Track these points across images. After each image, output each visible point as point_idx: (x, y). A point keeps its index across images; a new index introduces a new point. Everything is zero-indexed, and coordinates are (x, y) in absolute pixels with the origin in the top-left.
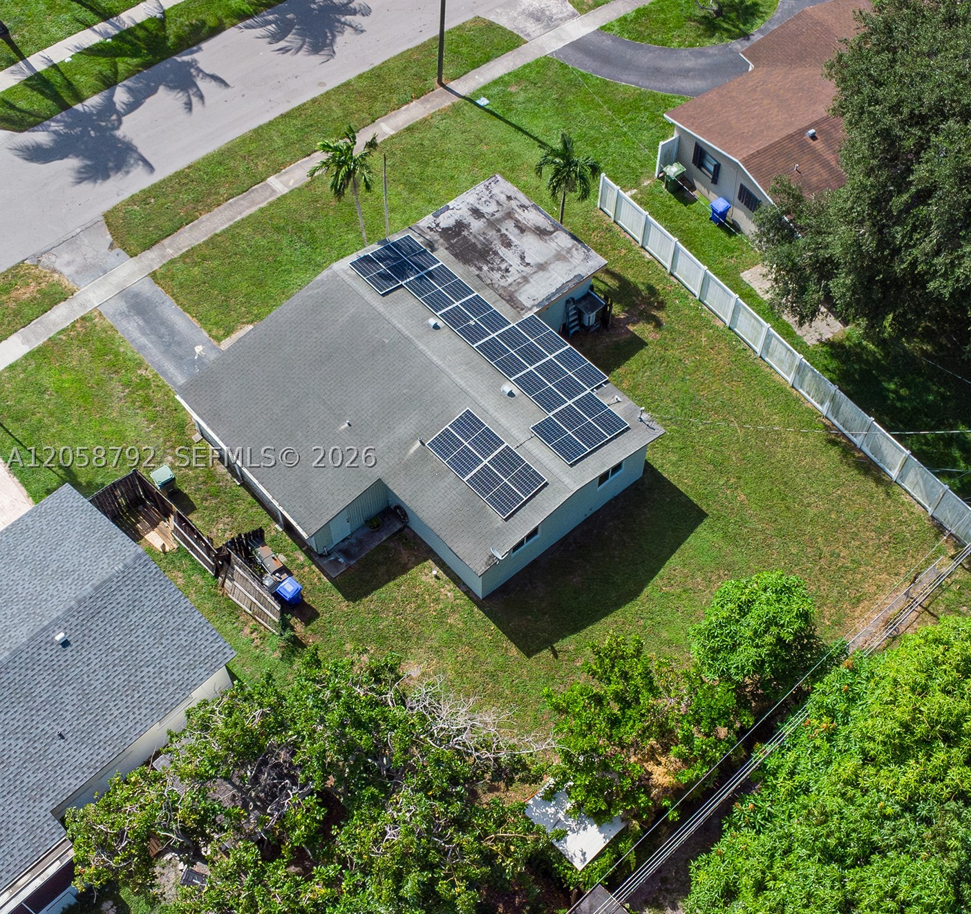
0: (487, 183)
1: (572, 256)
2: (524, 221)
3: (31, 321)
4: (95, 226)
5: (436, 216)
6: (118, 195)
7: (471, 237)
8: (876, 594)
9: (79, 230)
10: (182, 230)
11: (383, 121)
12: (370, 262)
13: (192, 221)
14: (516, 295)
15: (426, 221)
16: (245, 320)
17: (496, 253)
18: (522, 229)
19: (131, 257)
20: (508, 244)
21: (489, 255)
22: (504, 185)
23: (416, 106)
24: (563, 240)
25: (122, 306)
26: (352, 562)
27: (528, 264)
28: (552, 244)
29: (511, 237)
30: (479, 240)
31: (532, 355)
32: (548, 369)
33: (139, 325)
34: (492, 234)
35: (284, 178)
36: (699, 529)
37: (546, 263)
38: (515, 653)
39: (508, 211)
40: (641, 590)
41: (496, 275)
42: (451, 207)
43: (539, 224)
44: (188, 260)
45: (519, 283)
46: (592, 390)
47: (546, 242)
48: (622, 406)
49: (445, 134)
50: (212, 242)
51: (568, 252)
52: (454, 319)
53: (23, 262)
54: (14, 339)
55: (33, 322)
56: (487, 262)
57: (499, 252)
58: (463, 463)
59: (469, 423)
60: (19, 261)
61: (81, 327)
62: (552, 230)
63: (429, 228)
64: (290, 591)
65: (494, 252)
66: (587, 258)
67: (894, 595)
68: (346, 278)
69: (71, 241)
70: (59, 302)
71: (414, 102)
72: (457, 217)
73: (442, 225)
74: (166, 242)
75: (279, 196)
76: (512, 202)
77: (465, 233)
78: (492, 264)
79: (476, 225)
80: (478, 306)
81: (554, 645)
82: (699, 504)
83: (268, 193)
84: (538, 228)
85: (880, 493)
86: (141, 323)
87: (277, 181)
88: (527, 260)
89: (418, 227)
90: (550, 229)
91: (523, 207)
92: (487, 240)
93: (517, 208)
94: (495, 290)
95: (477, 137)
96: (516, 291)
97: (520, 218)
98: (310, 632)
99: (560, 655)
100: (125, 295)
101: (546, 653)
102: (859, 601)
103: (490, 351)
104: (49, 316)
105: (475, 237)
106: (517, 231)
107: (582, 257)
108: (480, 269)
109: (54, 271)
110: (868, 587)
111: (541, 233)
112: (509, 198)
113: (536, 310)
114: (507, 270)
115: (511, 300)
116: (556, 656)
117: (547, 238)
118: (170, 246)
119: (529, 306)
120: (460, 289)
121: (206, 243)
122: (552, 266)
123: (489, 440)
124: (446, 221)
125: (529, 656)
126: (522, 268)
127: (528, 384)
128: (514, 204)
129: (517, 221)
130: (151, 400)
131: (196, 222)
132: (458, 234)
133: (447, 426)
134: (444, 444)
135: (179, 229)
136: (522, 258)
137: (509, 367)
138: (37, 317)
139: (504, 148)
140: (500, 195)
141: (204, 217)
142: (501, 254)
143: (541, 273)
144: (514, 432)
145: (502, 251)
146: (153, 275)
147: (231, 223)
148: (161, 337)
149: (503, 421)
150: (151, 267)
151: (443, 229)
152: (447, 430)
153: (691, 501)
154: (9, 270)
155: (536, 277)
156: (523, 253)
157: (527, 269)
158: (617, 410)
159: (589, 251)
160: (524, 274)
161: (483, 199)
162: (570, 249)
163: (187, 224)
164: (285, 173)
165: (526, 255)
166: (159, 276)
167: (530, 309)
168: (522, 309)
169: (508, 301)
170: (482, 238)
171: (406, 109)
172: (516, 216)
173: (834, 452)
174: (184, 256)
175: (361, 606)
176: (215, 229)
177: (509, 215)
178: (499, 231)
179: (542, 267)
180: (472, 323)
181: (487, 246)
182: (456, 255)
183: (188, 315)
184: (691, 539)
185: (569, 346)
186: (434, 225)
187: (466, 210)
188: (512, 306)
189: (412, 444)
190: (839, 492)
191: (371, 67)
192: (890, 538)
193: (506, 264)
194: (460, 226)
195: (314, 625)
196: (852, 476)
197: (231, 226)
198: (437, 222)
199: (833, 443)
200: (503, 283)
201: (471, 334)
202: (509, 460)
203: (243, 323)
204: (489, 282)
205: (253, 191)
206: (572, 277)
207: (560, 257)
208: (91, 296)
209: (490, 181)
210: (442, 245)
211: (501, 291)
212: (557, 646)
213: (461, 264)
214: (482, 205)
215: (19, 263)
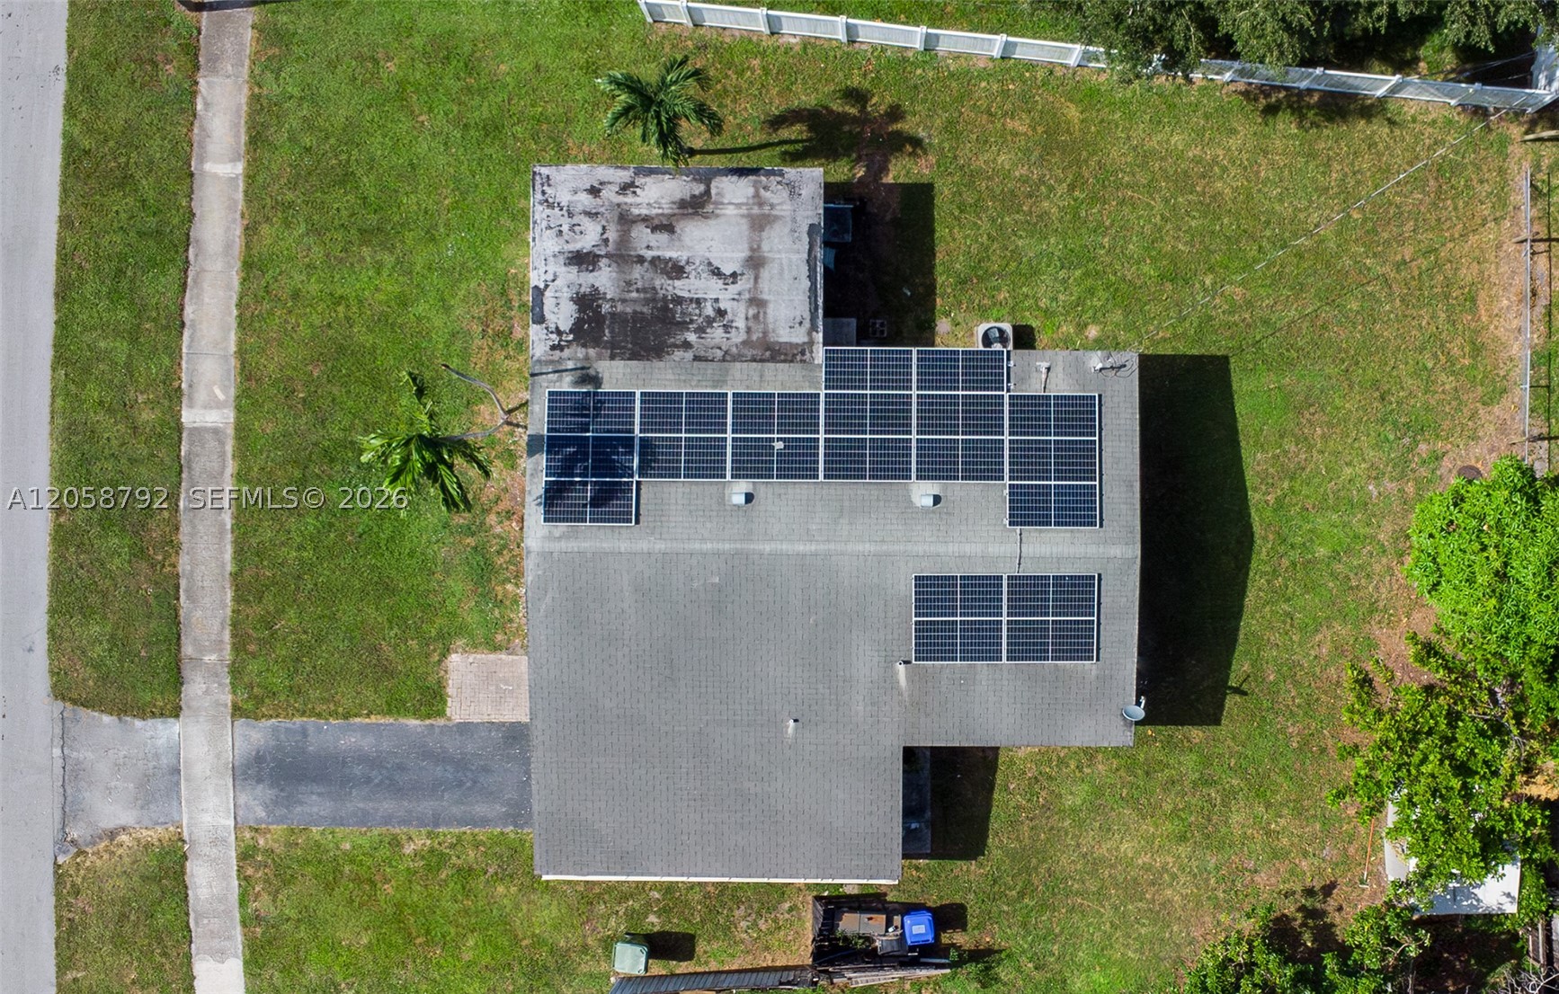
0: (539, 196)
1: (772, 206)
2: (655, 211)
3: (188, 926)
4: (68, 724)
5: (540, 319)
6: (30, 650)
7: (620, 308)
8: (1483, 272)
9: (57, 752)
10: (181, 612)
11: (202, 160)
12: (560, 491)
13: (177, 587)
14: (772, 338)
15: (538, 341)
16: (436, 657)
17: (679, 300)
18: (665, 226)
19: (177, 716)
20: (676, 270)
21: (673, 312)
22: (563, 177)
23: (210, 85)
24: (733, 191)
25: (264, 792)
26: (928, 814)
27: (734, 275)
28: (728, 212)
29: (668, 254)
30: (634, 301)
31: (892, 415)
32: (935, 416)
33: (319, 794)
34: (637, 272)
35: (201, 395)
36: (1235, 386)
37: (752, 250)
38: (1201, 734)
39: (616, 214)
40: (1250, 526)
41: (716, 334)
42: (542, 286)
43: (678, 196)
44: (252, 648)
45: (756, 317)
46: (1008, 390)
47: (717, 216)
48: (1058, 371)
49: (310, 96)
50: (245, 588)
51: (761, 204)
52: (753, 463)
53: (57, 866)
54: (203, 968)
55: (192, 925)
56: (684, 326)
57: (680, 293)
58: (981, 645)
59: (932, 591)
60: (51, 870)
61: (257, 871)
62: (702, 188)
63: (553, 348)
64: (923, 931)
65: (673, 301)
66: (793, 190)
67: (1502, 254)
68: (563, 545)
69: (72, 774)
70: (183, 867)
71: (202, 81)
72: (566, 294)
73: (565, 325)
74: (188, 649)
75: (231, 431)
76: (604, 193)
77: (606, 308)
78: (692, 321)
79: (604, 279)
80: (754, 409)
81: (1229, 684)
82: (1203, 351)
83: (212, 443)
84: (682, 204)
85: (1379, 129)
86: (317, 789)
87: (194, 411)
88: (727, 270)
89: (539, 361)
90: (699, 189)
91: (626, 188)
92: (644, 290)
93: (621, 199)
94: (737, 358)
95: (360, 58)
96: (765, 333)
97: (644, 212)
98: (976, 932)
99: (1245, 687)
100: (245, 773)
101: (1231, 701)
102: (1474, 300)
103: (845, 464)
104: (197, 898)
105: (624, 301)
106: (663, 237)
107: (785, 194)
108: (687, 345)
109: (112, 835)
110: (1467, 273)
111: (695, 206)
112: (594, 191)
113: (819, 337)
114: (721, 313)
115: (775, 353)
116: (1244, 693)
117: (709, 208)
118: (201, 649)
119: (806, 339)
120: (706, 409)
121: (238, 599)
122: (765, 247)
123: (981, 589)
124: (562, 314)
125: (1217, 722)
126: (733, 289)
127: (937, 465)
128: (609, 194)
129: (645, 219)
130: (470, 869)
131: (183, 583)
132: (598, 319)
133: (914, 619)
134: (932, 643)
135: (177, 616)
136: (717, 272)
137: (891, 466)
138: (187, 914)
139: (418, 41)
140: (576, 198)
141: (184, 564)
142: (686, 295)
143: (765, 274)
144: (994, 549)
145: (681, 287)
146: (237, 711)
147: (229, 537)
148: (368, 780)
149: (968, 549)
150: (217, 704)
151: (571, 331)
152: (916, 622)
153: (1193, 357)
154: (58, 895)
155: (764, 285)
156: (710, 264)
157: (744, 284)
158: (1061, 386)
159: (781, 174)
160: (747, 296)
161: (565, 228)
162: (757, 195)
163: (178, 599)
164: (190, 386)
165: (716, 263)
166: (249, 706)
167: (811, 343)
168: (803, 353)
169: (773, 359)
170: (634, 295)
171: (206, 104)
172: (636, 211)
173: (1285, 124)
174: (240, 644)
175: (995, 852)
176: (223, 566)
177: (626, 220)
178: (641, 260)
179: (755, 262)
180: (779, 445)
181: (654, 300)
182: (634, 356)
183: (358, 720)
184: (1240, 408)
185: (914, 350)
186: (554, 336)
187: (564, 269)
188: (784, 361)
189: (894, 674)
190: (1334, 175)
191: (63, 78)
192: (1436, 179)
193: (709, 304)
194: (586, 302)
195: (972, 922)
196: (1328, 137)
197: (236, 542)
198: (552, 327)
199: (1271, 110)
200: (738, 337)
201: (797, 464)
202: (1029, 590)
203: (440, 661)
204: (719, 354)
205: (189, 461)
206: (806, 239)
207: (760, 223)
208: (207, 819)
209: (538, 187)
210: (600, 357)
211: (749, 353)
212: (1233, 683)
213: (657, 364)
214: (575, 241)
215: (55, 872)
